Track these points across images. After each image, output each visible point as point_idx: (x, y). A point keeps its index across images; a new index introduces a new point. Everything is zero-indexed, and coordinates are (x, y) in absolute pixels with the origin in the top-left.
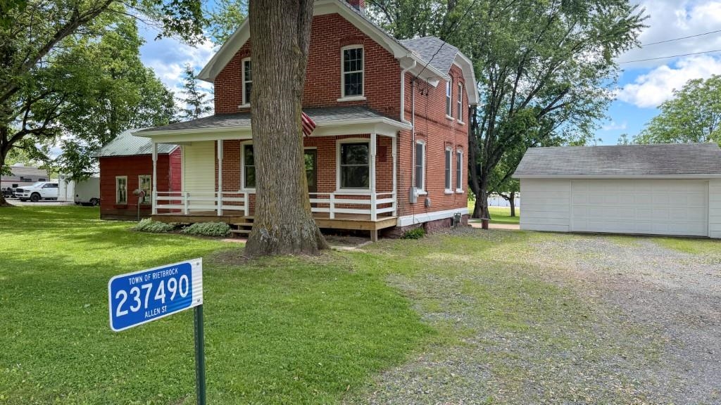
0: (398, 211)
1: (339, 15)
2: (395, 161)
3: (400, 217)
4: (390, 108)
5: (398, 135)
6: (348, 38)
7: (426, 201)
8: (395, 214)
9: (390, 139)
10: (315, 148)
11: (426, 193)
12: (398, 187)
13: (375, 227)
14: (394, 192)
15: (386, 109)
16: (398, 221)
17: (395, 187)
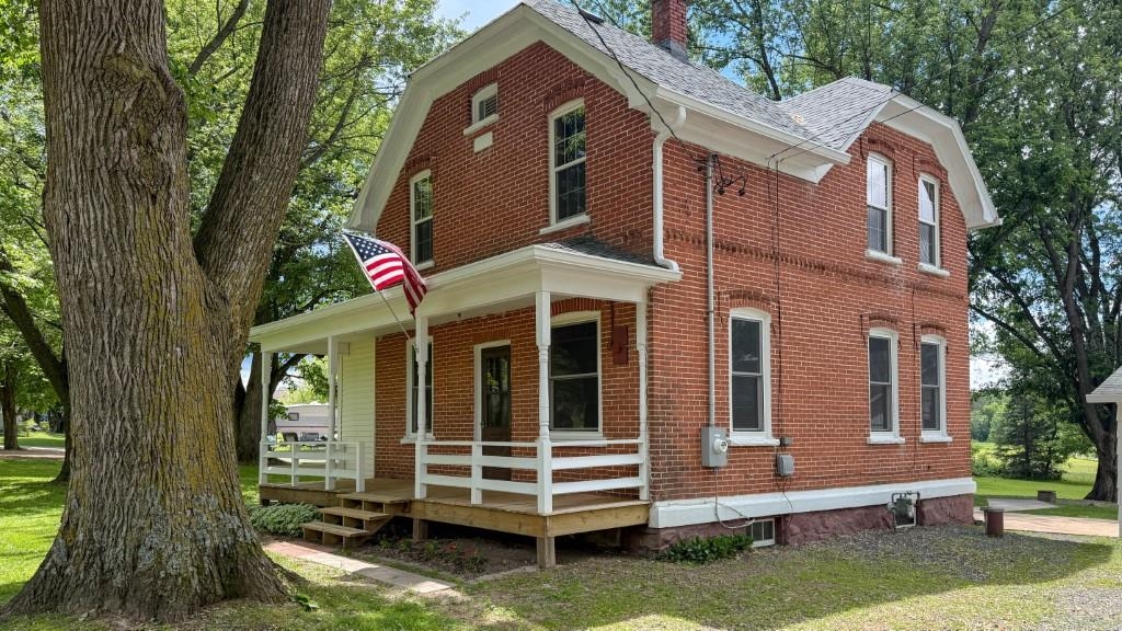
0: (653, 486)
1: (544, 44)
2: (643, 361)
3: (658, 503)
4: (632, 234)
5: (650, 295)
6: (558, 89)
7: (777, 463)
8: (644, 495)
9: (632, 307)
10: (507, 342)
11: (776, 442)
12: (652, 427)
13: (545, 528)
14: (643, 440)
15: (626, 238)
16: (652, 511)
17: (643, 427)
